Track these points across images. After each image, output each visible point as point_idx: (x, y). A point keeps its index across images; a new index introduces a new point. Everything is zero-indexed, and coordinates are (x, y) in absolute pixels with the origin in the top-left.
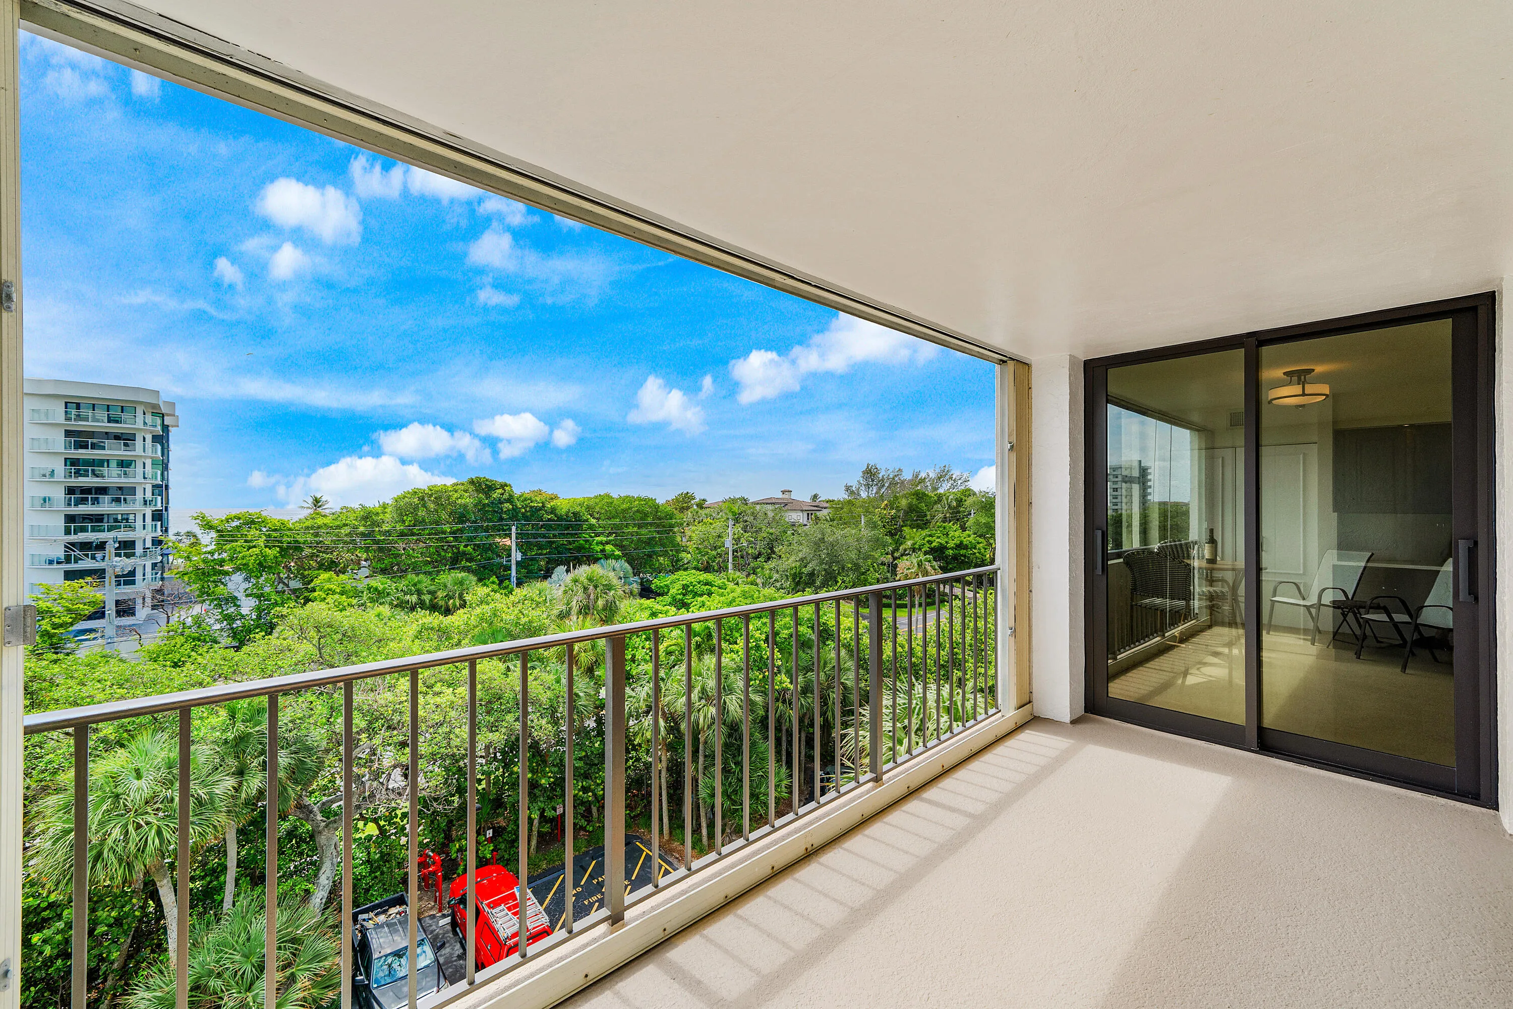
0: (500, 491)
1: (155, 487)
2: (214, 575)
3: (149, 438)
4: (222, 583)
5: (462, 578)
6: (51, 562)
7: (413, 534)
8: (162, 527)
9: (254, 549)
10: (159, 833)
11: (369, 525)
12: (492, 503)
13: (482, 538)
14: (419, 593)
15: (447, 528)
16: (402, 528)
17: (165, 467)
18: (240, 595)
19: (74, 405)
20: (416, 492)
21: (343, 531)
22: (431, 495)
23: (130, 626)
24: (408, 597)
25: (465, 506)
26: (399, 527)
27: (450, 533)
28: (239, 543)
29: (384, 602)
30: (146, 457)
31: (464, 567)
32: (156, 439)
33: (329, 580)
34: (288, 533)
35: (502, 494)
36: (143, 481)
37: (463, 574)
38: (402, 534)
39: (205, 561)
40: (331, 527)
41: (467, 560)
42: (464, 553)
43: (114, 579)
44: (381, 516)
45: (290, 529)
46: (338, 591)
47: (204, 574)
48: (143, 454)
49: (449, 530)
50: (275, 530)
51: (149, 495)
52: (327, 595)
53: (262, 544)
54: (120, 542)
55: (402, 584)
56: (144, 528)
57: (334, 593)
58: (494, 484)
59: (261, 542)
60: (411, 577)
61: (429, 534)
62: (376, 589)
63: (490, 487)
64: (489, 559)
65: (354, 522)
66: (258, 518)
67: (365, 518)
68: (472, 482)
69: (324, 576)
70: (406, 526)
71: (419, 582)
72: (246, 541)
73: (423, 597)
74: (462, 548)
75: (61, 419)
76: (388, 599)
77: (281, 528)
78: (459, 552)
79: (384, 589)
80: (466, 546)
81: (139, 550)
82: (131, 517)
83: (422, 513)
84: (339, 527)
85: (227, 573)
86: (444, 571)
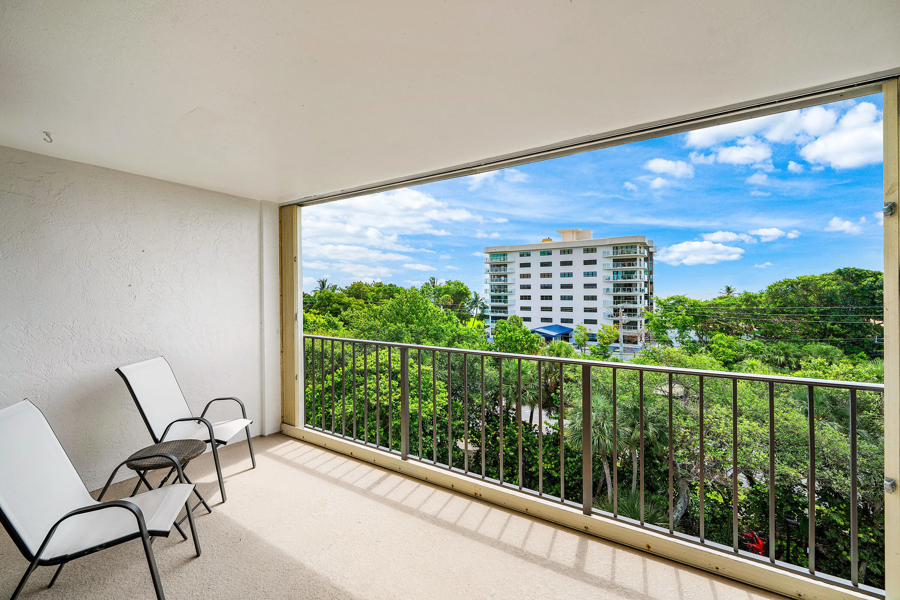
0: (872, 279)
1: (646, 283)
2: (662, 328)
3: (643, 259)
4: (666, 333)
5: (827, 349)
6: (609, 316)
7: (784, 313)
8: (648, 302)
9: (680, 316)
10: (599, 439)
11: (750, 305)
12: (862, 289)
13: (851, 319)
14: (787, 355)
15: (814, 309)
16: (774, 307)
17: (651, 273)
18: (674, 340)
19: (616, 248)
20: (786, 282)
21: (731, 308)
22: (799, 283)
23: (631, 348)
24: (777, 357)
25: (833, 292)
26: (771, 307)
27: (818, 313)
28: (672, 313)
29: (757, 357)
30: (641, 269)
31: (831, 341)
32: (646, 259)
33: (721, 338)
34: (699, 308)
35: (875, 282)
36: (640, 280)
37: (830, 347)
38: (774, 312)
39: (658, 321)
40: (724, 305)
41: (835, 336)
42: (831, 330)
43: (622, 326)
44: (759, 299)
45: (700, 306)
46: (726, 345)
47: (657, 327)
48: (640, 267)
49: (815, 311)
50: (691, 306)
51: (643, 287)
52: (720, 347)
53: (684, 314)
54: (625, 309)
55: (773, 348)
56: (641, 303)
57: (724, 346)
58: (865, 273)
59: (684, 312)
60: (781, 343)
61: (798, 313)
62: (752, 348)
63: (860, 275)
64: (859, 337)
65: (738, 302)
66: (683, 299)
67: (747, 300)
68: (839, 272)
69: (719, 335)
70: (778, 307)
71: (787, 348)
72: (676, 311)
73: (790, 359)
74: (828, 325)
75: (611, 255)
76: (761, 356)
77: (694, 305)
78: (826, 328)
79: (758, 349)
80: (833, 324)
81: (638, 313)
82: (635, 297)
83: (791, 296)
84: (728, 305)
85: (668, 328)
86: (812, 341)
